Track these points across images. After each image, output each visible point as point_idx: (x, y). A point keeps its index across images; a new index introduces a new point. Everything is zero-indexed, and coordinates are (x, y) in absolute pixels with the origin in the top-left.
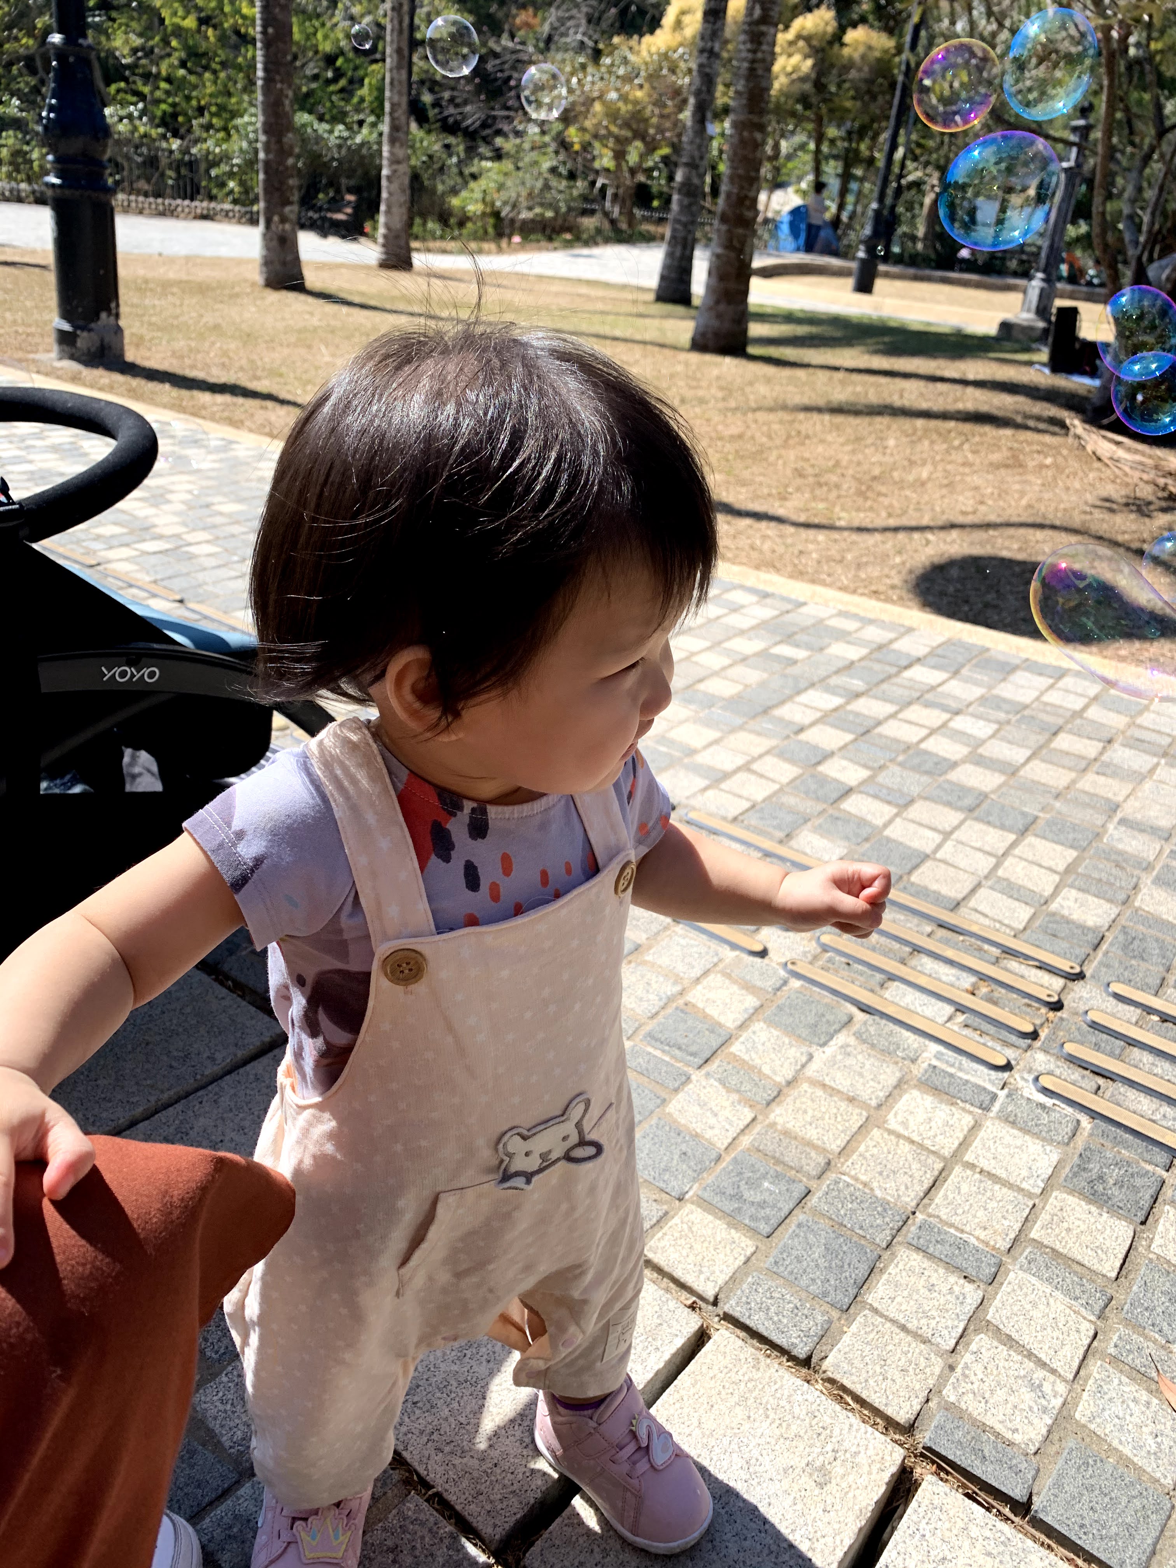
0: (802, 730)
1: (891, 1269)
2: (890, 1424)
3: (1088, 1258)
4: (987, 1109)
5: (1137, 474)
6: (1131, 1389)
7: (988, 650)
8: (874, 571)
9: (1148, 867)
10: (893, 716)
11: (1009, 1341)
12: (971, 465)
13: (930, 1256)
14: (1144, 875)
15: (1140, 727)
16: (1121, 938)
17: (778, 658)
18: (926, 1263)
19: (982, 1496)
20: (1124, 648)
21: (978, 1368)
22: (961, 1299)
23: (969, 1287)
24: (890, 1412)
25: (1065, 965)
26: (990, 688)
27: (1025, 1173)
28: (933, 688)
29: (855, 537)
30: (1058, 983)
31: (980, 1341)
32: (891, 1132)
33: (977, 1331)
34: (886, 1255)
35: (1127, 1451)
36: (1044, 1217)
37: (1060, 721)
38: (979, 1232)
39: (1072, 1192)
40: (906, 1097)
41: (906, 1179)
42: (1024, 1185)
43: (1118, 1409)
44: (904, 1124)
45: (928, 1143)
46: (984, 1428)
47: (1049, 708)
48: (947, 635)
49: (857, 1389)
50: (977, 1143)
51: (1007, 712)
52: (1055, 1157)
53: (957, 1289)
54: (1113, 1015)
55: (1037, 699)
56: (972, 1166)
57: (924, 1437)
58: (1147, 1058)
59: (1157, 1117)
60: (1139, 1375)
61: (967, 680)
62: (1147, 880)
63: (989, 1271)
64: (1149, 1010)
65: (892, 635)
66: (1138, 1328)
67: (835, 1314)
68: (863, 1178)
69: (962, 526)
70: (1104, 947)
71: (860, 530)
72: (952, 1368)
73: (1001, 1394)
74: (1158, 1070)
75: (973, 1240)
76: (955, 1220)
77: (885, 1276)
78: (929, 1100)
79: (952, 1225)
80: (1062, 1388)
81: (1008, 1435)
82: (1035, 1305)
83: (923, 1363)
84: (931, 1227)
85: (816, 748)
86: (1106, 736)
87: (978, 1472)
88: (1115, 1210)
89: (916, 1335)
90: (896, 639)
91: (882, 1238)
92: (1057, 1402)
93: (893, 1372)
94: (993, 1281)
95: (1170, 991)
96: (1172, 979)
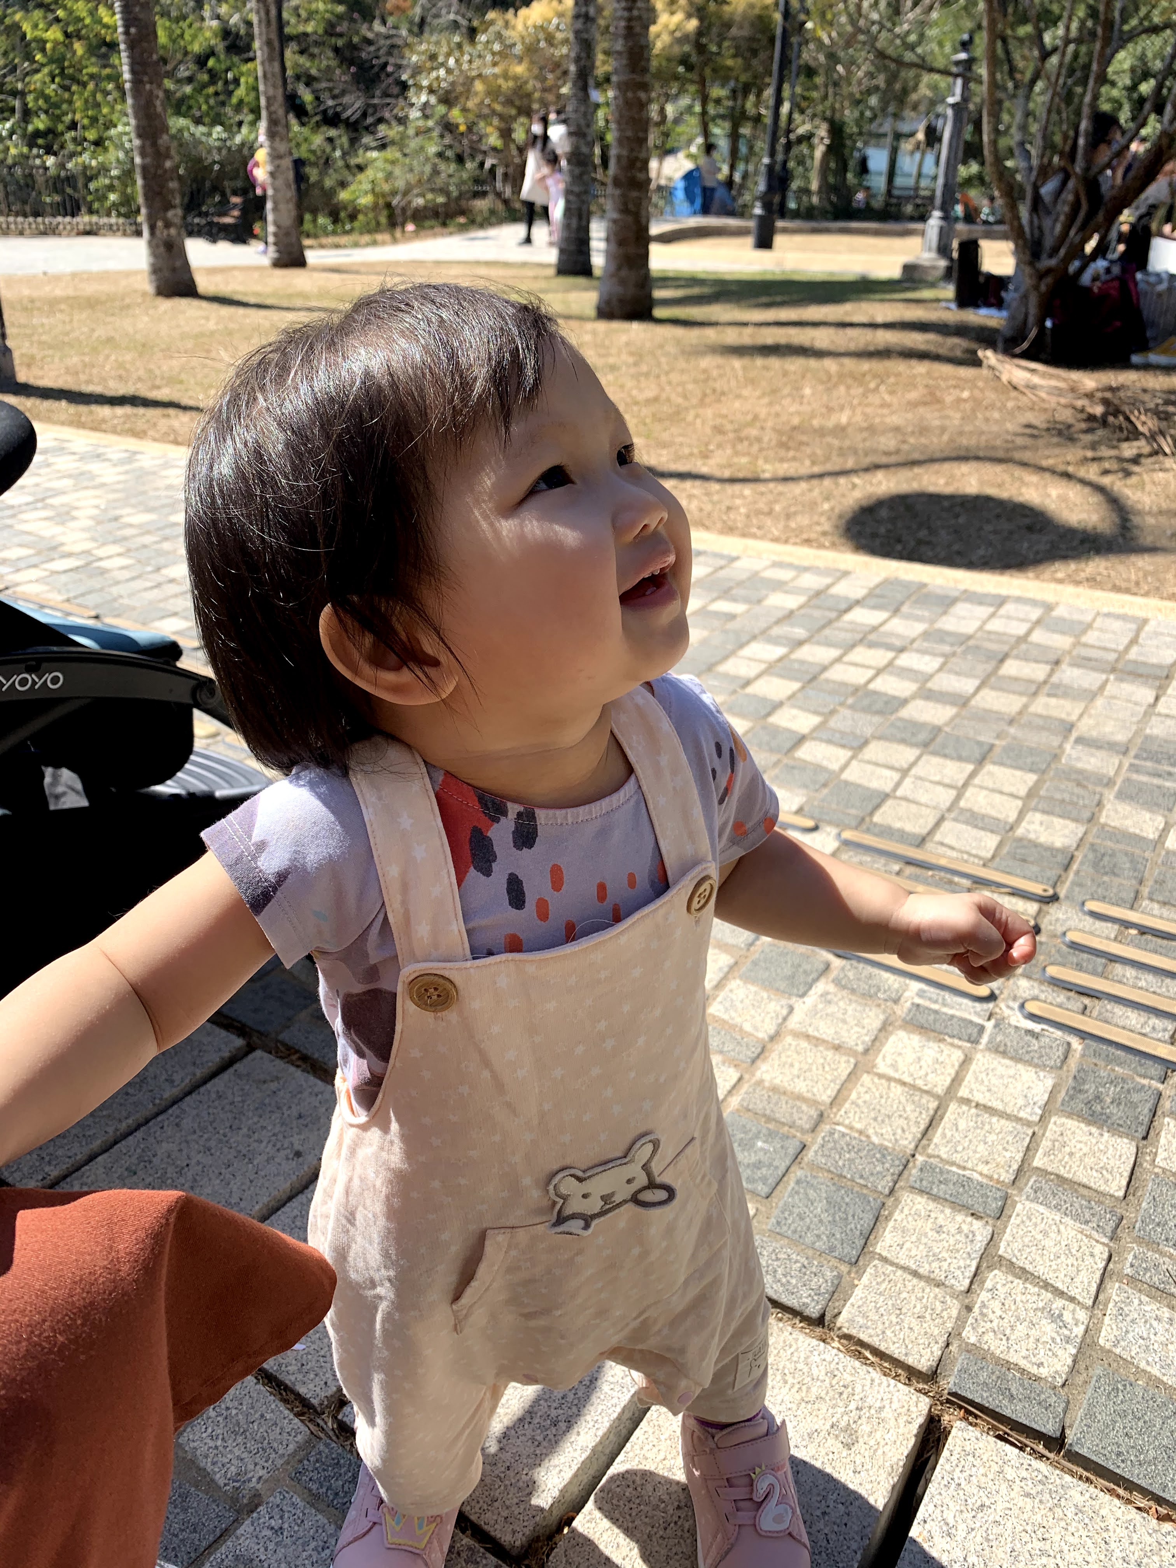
0: (748, 683)
1: (897, 1215)
2: (912, 1374)
3: (1094, 1180)
4: (976, 1042)
5: (1053, 400)
6: (1151, 1307)
7: (924, 585)
8: (803, 520)
9: (1110, 783)
10: (838, 660)
11: (1024, 1274)
12: (889, 406)
13: (935, 1198)
14: (1106, 792)
15: (1085, 645)
16: (1091, 856)
17: (717, 614)
18: (932, 1205)
19: (1014, 1436)
20: (1061, 569)
21: (995, 1305)
22: (970, 1237)
23: (977, 1224)
24: (910, 1361)
25: (1037, 889)
26: (932, 622)
27: (1021, 1102)
28: (875, 629)
29: (781, 488)
30: (1032, 908)
31: (995, 1278)
32: (881, 1076)
33: (990, 1268)
34: (890, 1202)
35: (1155, 1371)
36: (1045, 1144)
37: (1006, 648)
38: (982, 1168)
39: (1070, 1115)
40: (892, 1039)
41: (902, 1122)
42: (1022, 1114)
43: (1141, 1329)
44: (894, 1066)
45: (920, 1083)
46: (1008, 1366)
47: (993, 637)
48: (883, 575)
49: (875, 1342)
50: (969, 1077)
51: (952, 645)
52: (1049, 1083)
53: (965, 1228)
54: (1091, 933)
55: (981, 628)
56: (967, 1101)
57: (949, 1383)
58: (1130, 972)
59: (1147, 1030)
60: (1158, 1293)
61: (908, 617)
62: (1110, 795)
63: (995, 1205)
64: (1126, 924)
65: (828, 580)
66: (1153, 1245)
67: (844, 1268)
68: (858, 1126)
69: (886, 467)
70: (1075, 867)
71: (786, 479)
72: (969, 1309)
73: (1021, 1329)
74: (1142, 984)
75: (976, 1176)
76: (956, 1157)
77: (891, 1224)
78: (915, 1040)
79: (953, 1164)
80: (1082, 1315)
81: (1034, 1370)
82: (1045, 1234)
83: (939, 1307)
84: (933, 1168)
85: (764, 700)
86: (1053, 657)
87: (1007, 1412)
88: (1116, 1129)
89: (930, 1280)
90: (833, 584)
91: (884, 1185)
92: (1080, 1330)
93: (910, 1320)
94: (1001, 1214)
95: (1145, 903)
96: (1145, 891)
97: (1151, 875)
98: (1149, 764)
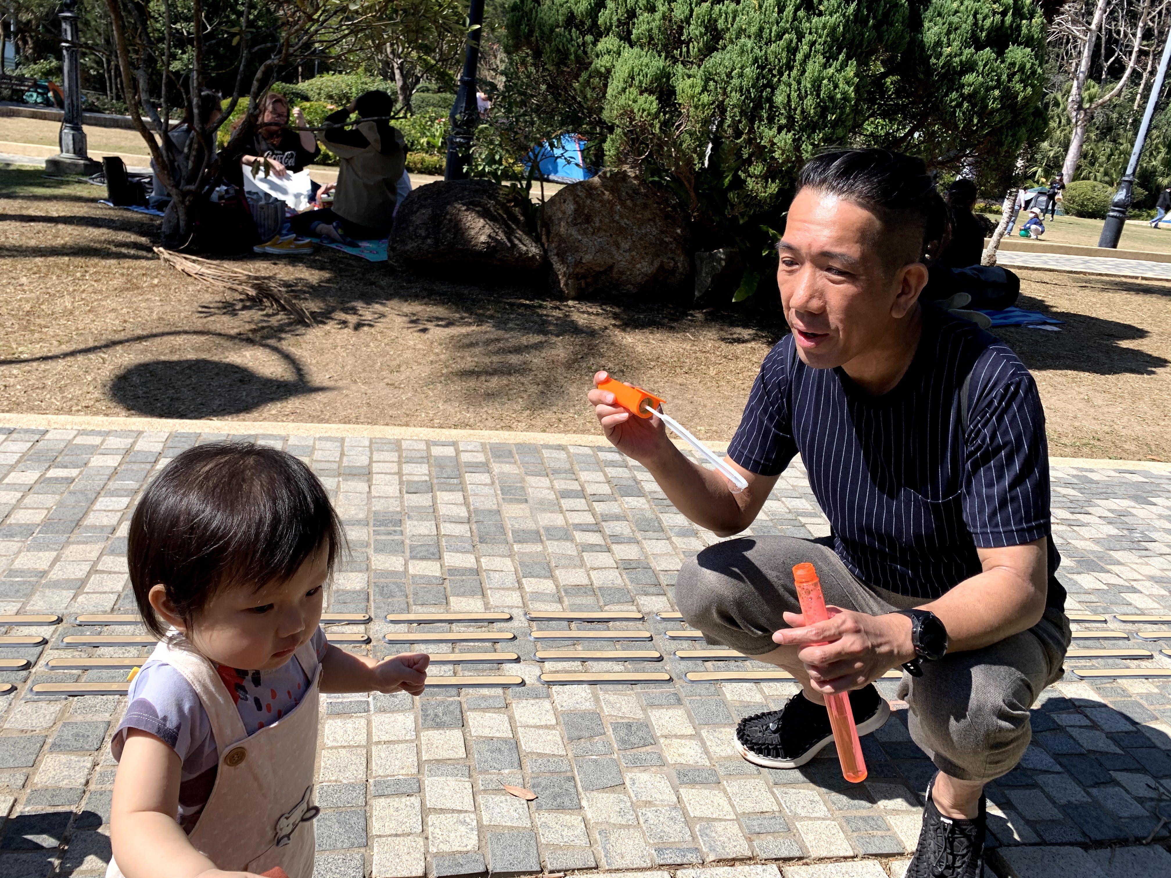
0: (114, 530)
1: (374, 813)
3: (452, 755)
4: (369, 711)
6: (497, 798)
7: (200, 435)
9: (368, 545)
11: (442, 811)
13: (387, 796)
14: (368, 550)
15: (318, 461)
16: (377, 590)
18: (388, 800)
21: (437, 830)
23: (413, 799)
24: (414, 875)
25: (360, 617)
27: (404, 732)
29: (43, 366)
30: (361, 628)
31: (432, 819)
32: (331, 748)
33: (427, 816)
34: (368, 808)
35: (509, 824)
36: (424, 748)
38: (402, 772)
39: (428, 729)
40: (326, 726)
41: (354, 767)
42: (407, 738)
43: (497, 810)
44: (335, 740)
45: (352, 743)
46: (454, 853)
48: (167, 431)
49: (394, 875)
50: (374, 730)
52: (412, 717)
53: (408, 803)
54: (397, 632)
56: (378, 743)
57: (433, 875)
58: (423, 647)
59: (442, 673)
60: (497, 791)
62: (371, 551)
63: (416, 786)
64: (411, 622)
66: (486, 772)
67: (363, 850)
68: (333, 778)
69: (120, 342)
70: (372, 598)
71: (45, 359)
72: (427, 838)
73: (452, 835)
75: (401, 777)
76: (388, 772)
77: (374, 818)
78: (339, 722)
79: (388, 776)
80: (473, 816)
81: (465, 849)
82: (442, 788)
83: (414, 844)
84: (380, 783)
87: (463, 872)
88: (450, 727)
89: (403, 835)
90: (135, 443)
91: (361, 801)
92: (475, 823)
93: (405, 857)
94: (420, 790)
95: (414, 607)
96: (411, 601)
97: (410, 591)
98: (382, 528)
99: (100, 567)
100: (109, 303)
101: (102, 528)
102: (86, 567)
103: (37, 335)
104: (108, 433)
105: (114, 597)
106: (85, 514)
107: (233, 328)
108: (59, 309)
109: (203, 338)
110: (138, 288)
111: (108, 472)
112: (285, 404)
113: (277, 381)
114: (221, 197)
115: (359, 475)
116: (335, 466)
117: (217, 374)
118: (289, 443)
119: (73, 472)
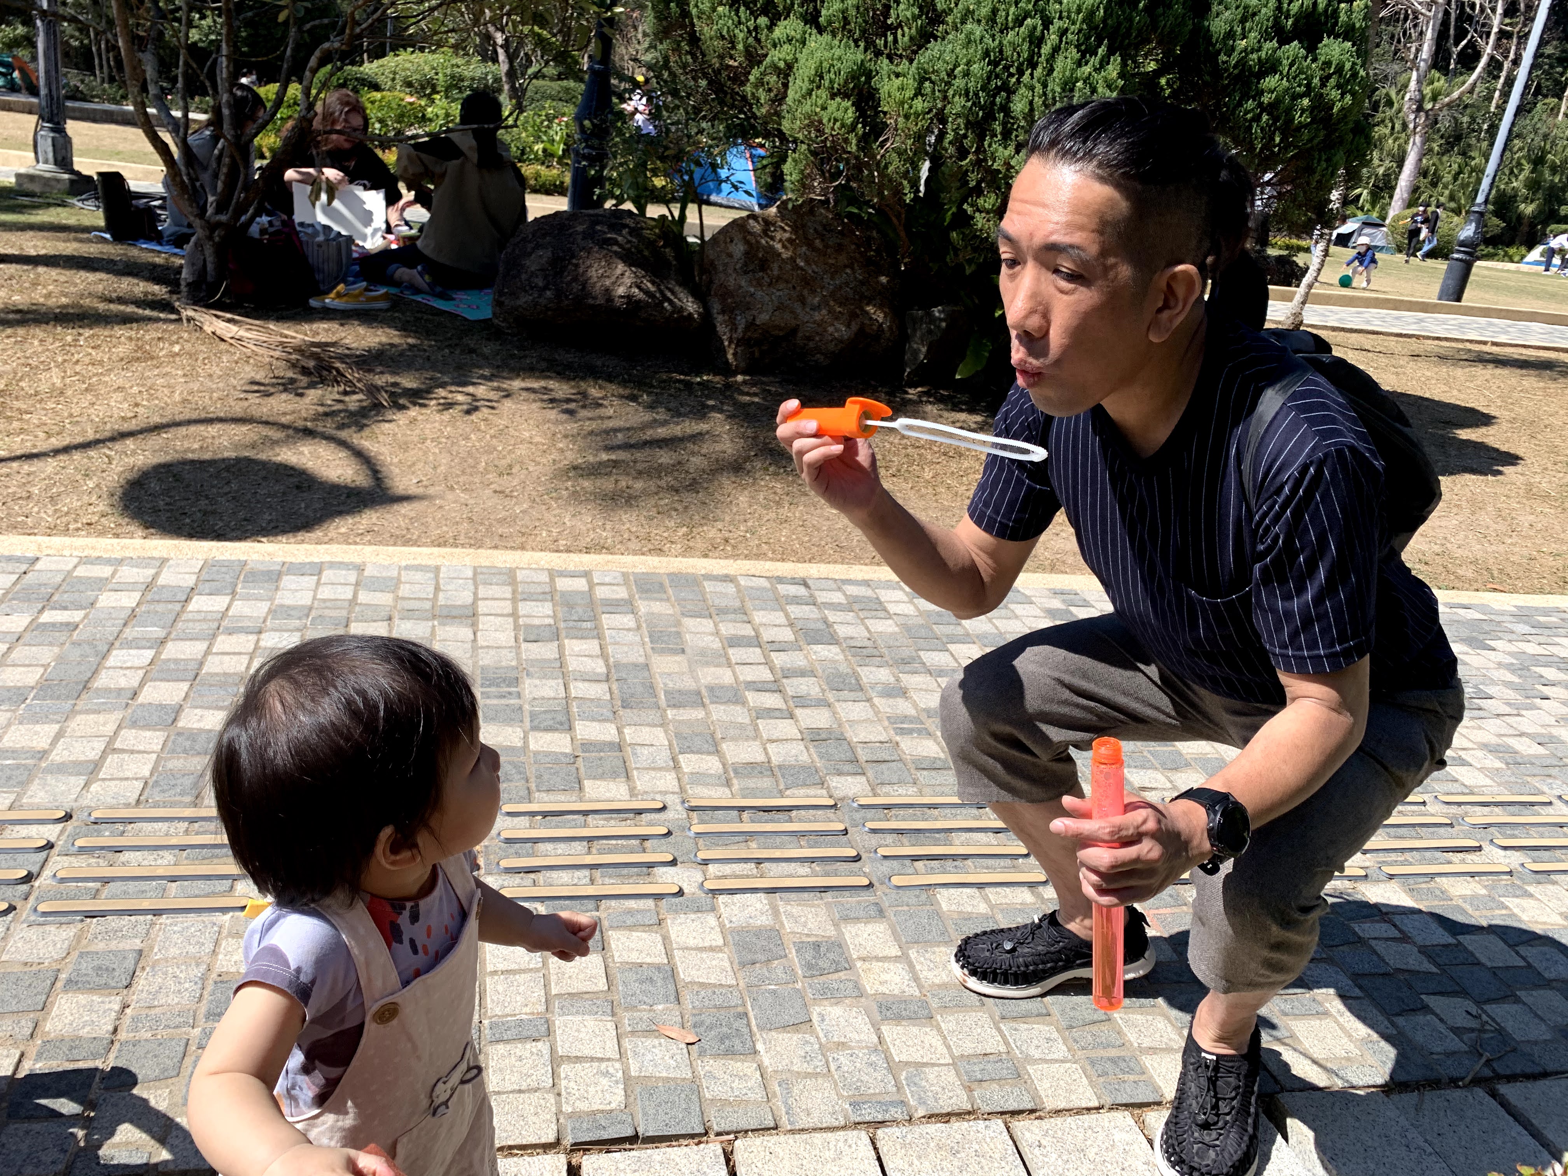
0: (135, 694)
1: (491, 1063)
2: (546, 1147)
3: (588, 987)
5: (265, 352)
6: (649, 1042)
7: (245, 563)
10: (208, 652)
11: (578, 1059)
13: (508, 1041)
15: (403, 598)
17: (54, 626)
18: (508, 1047)
19: (613, 1148)
22: (540, 1054)
23: (540, 1044)
24: (543, 1141)
26: (271, 599)
28: (224, 614)
31: (565, 1069)
33: (559, 1066)
35: (664, 1074)
36: (553, 978)
37: (344, 613)
38: (525, 1010)
42: (531, 966)
43: (649, 1057)
46: (594, 1113)
47: (328, 604)
48: (201, 556)
49: (519, 1142)
51: (300, 618)
53: (534, 1050)
54: (514, 828)
55: (314, 598)
56: (495, 973)
57: (568, 1141)
58: (549, 846)
59: (575, 881)
60: (649, 1032)
61: (247, 598)
63: (543, 1029)
64: (533, 814)
66: (634, 1008)
69: (132, 434)
71: (27, 457)
72: (559, 1095)
73: (592, 1090)
74: (560, 851)
75: (524, 1017)
76: (508, 1011)
77: (490, 1070)
79: (507, 1015)
80: (618, 1065)
81: (608, 1108)
82: (578, 1031)
83: (542, 1102)
84: (496, 1024)
85: (161, 707)
86: (384, 614)
87: (606, 1137)
89: (530, 1091)
90: (157, 574)
92: (620, 1074)
93: (532, 1119)
94: (549, 1032)
95: (537, 794)
96: (533, 786)
97: (531, 772)
98: (493, 689)
99: (117, 745)
100: (114, 379)
101: (119, 691)
102: (99, 745)
103: (16, 424)
104: (120, 562)
105: (139, 785)
106: (95, 672)
107: (285, 414)
108: (44, 387)
109: (244, 428)
110: (152, 358)
111: (124, 614)
112: (357, 519)
113: (346, 487)
114: (263, 231)
115: (460, 617)
116: (428, 605)
117: (265, 478)
118: (366, 573)
119: (76, 616)
